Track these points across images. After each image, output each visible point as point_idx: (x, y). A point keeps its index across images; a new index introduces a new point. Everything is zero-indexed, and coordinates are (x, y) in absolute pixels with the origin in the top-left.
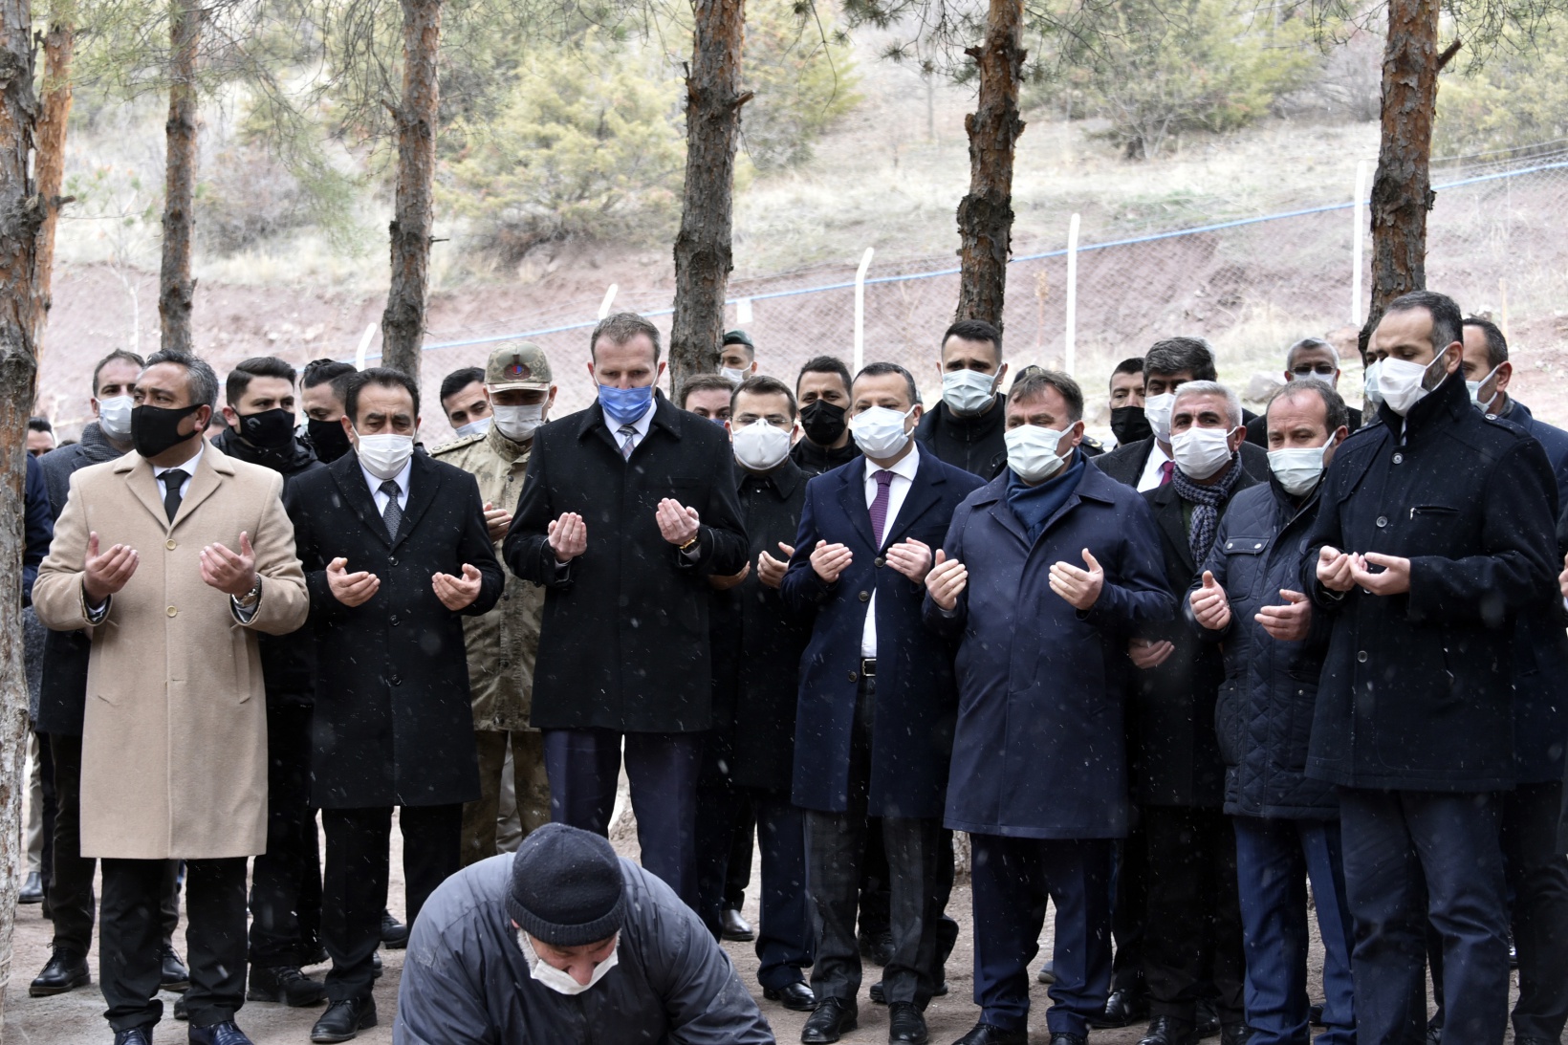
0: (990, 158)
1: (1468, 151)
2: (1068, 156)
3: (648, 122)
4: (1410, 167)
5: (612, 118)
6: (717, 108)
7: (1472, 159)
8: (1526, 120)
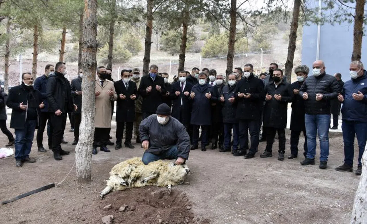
0: (183, 50)
1: (208, 56)
2: (166, 55)
3: (121, 49)
4: (232, 53)
5: (117, 49)
6: (149, 44)
7: (209, 57)
8: (214, 53)
